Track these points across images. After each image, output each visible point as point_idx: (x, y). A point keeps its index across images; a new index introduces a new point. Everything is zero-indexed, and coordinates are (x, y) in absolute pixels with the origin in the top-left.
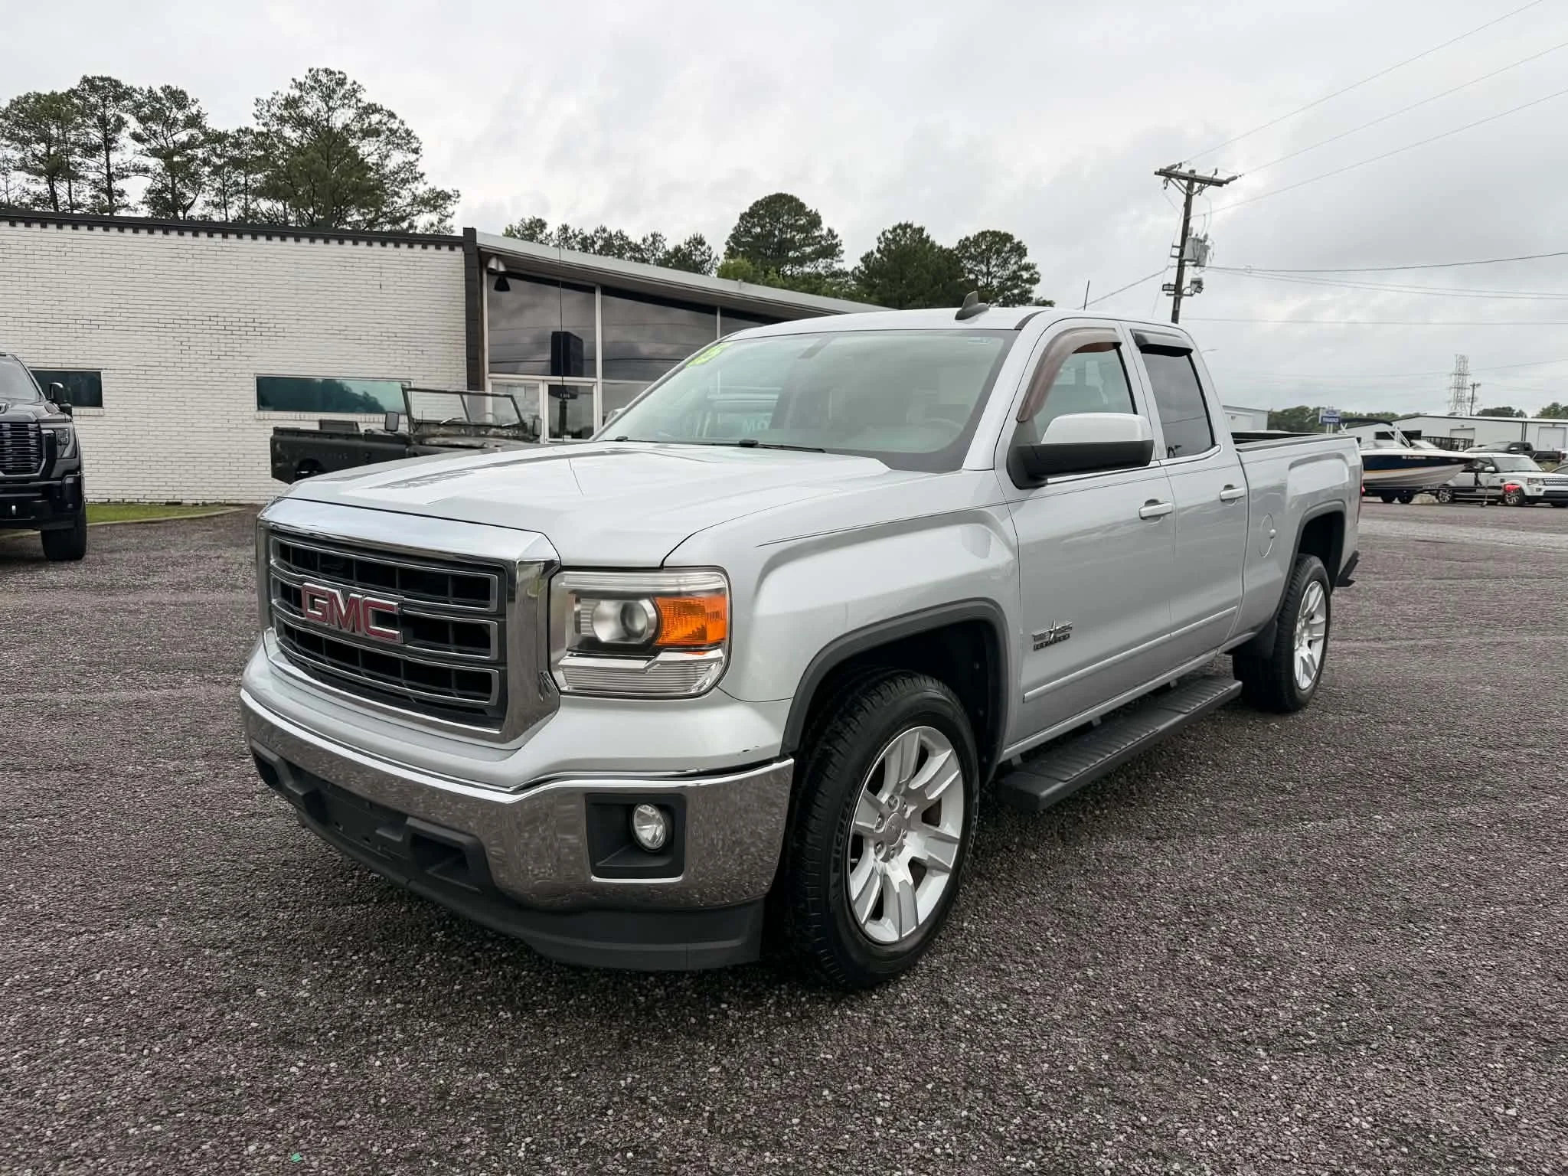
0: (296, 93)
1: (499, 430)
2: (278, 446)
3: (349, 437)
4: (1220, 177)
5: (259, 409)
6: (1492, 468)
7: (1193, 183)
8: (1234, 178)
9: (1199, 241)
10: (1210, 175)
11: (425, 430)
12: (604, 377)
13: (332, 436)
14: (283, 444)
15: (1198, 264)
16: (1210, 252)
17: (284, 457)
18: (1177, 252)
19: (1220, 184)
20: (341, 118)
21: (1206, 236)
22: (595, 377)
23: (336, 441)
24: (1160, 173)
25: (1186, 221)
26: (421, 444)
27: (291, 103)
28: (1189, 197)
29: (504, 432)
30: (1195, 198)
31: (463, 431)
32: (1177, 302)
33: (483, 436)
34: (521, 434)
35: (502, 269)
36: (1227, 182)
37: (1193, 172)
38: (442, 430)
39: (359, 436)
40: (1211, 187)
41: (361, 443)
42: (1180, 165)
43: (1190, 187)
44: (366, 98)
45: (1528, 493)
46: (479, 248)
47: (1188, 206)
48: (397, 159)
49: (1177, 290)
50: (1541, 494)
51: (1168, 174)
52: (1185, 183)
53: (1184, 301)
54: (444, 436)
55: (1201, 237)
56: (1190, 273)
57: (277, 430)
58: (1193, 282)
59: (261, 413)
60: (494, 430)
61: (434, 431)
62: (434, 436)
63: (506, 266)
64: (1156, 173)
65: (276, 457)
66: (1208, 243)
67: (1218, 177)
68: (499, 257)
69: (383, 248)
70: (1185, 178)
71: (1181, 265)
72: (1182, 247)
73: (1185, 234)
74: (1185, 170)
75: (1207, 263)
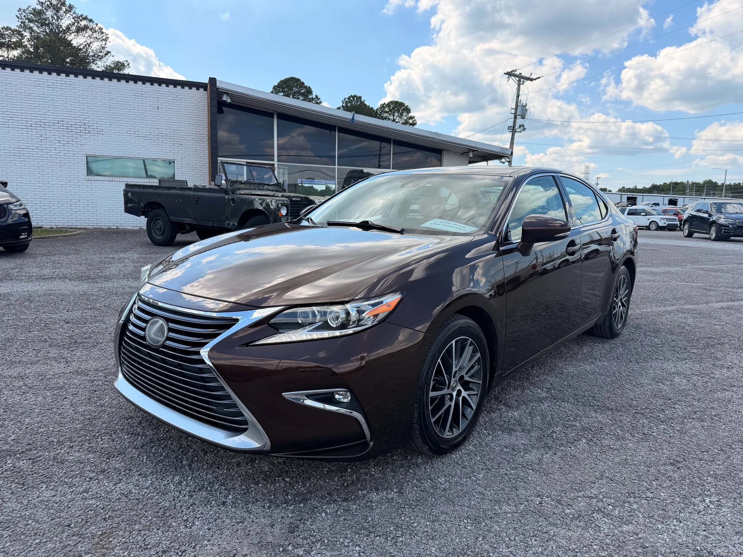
0: (39, 7)
1: (268, 187)
2: (130, 194)
3: (182, 189)
4: (534, 77)
5: (88, 175)
6: (644, 214)
7: (521, 79)
8: (539, 78)
9: (524, 106)
10: (528, 76)
11: (235, 186)
12: (278, 161)
13: (169, 188)
14: (133, 193)
15: (523, 117)
16: (528, 112)
17: (134, 201)
18: (513, 111)
19: (532, 80)
20: (66, 22)
21: (526, 104)
22: (273, 161)
23: (174, 191)
24: (507, 74)
25: (518, 96)
26: (233, 193)
27: (38, 13)
28: (519, 85)
29: (271, 188)
30: (521, 86)
32: (513, 135)
33: (261, 190)
35: (229, 101)
36: (535, 79)
37: (521, 74)
38: (242, 186)
39: (190, 189)
40: (528, 81)
41: (192, 193)
42: (516, 70)
43: (519, 81)
44: (79, 12)
45: (660, 225)
46: (218, 89)
47: (519, 89)
49: (513, 130)
50: (666, 225)
51: (510, 74)
52: (517, 79)
53: (516, 134)
54: (248, 189)
55: (524, 104)
56: (519, 121)
57: (127, 185)
58: (520, 127)
59: (90, 177)
61: (239, 186)
62: (240, 189)
63: (231, 99)
64: (505, 74)
65: (127, 201)
66: (527, 107)
67: (532, 77)
68: (227, 94)
69: (160, 87)
70: (517, 77)
71: (515, 117)
72: (516, 109)
73: (517, 103)
74: (517, 73)
75: (526, 117)
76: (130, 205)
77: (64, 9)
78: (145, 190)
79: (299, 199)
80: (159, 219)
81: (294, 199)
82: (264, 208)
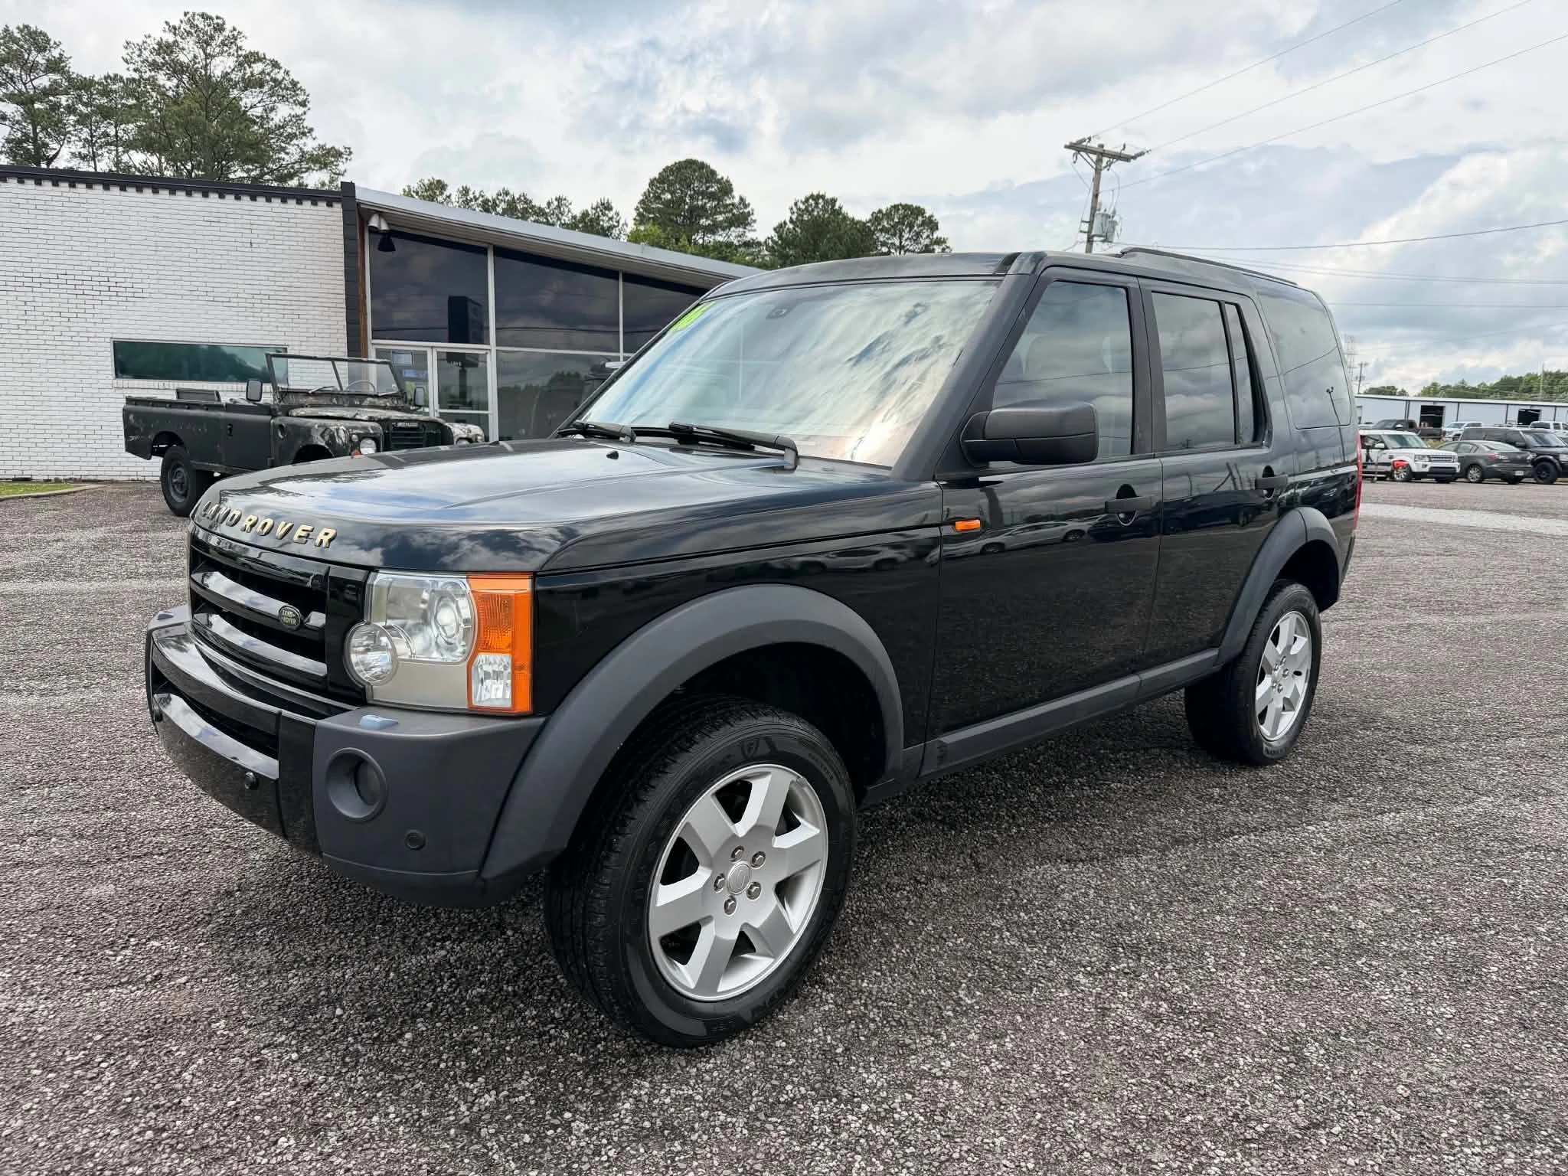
0: (169, 38)
1: (376, 400)
2: (131, 417)
3: (208, 407)
4: (1129, 152)
5: (117, 376)
6: (1382, 445)
7: (1103, 157)
8: (1141, 154)
9: (1108, 216)
10: (1118, 150)
11: (292, 400)
12: (498, 344)
13: (190, 406)
14: (137, 414)
15: (1107, 240)
16: (1118, 228)
17: (138, 429)
18: (1085, 227)
19: (1128, 159)
20: (221, 66)
21: (1114, 212)
22: (488, 343)
23: (195, 412)
24: (1070, 147)
25: (1096, 196)
27: (164, 48)
28: (1098, 171)
29: (381, 402)
30: (1104, 172)
31: (334, 400)
33: (357, 406)
34: (401, 404)
35: (384, 227)
36: (1134, 158)
37: (1102, 146)
38: (311, 400)
39: (220, 407)
41: (222, 414)
42: (1090, 139)
43: (1099, 161)
44: (248, 46)
45: (1415, 469)
46: (358, 204)
47: (1097, 180)
48: (283, 112)
50: (1427, 470)
51: (1078, 147)
52: (1094, 157)
54: (313, 406)
55: (1110, 213)
57: (129, 400)
59: (120, 381)
60: (369, 399)
61: (303, 400)
62: (302, 406)
63: (388, 224)
64: (1066, 147)
65: (129, 430)
66: (1116, 218)
67: (1127, 152)
68: (381, 214)
69: (253, 203)
70: (1094, 152)
71: (1090, 241)
72: (1091, 223)
73: (1094, 209)
74: (1094, 144)
75: (1115, 240)
76: (133, 438)
77: (219, 38)
78: (155, 409)
79: (415, 425)
80: (178, 466)
81: (400, 424)
82: (327, 443)
